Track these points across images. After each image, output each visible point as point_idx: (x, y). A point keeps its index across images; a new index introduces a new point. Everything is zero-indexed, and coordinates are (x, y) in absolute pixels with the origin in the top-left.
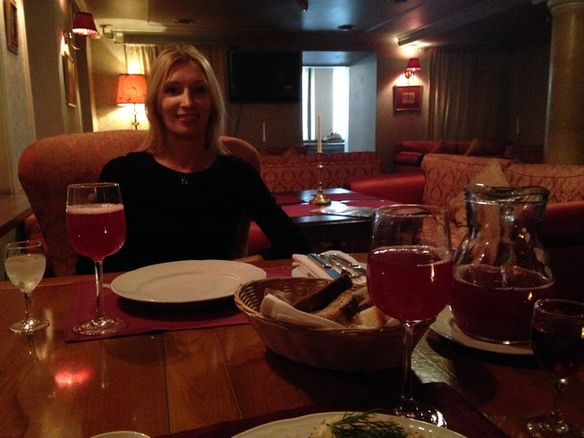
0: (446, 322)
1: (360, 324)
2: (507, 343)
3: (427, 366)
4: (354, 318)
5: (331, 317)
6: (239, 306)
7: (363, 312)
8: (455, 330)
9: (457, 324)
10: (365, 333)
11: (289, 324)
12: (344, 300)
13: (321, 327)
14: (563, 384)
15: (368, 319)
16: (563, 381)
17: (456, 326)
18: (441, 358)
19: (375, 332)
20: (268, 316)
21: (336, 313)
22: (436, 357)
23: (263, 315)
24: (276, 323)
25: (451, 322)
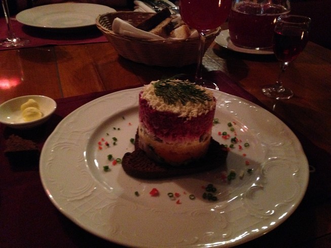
0: (225, 39)
1: (174, 37)
2: (258, 49)
3: (211, 63)
4: (171, 33)
5: (157, 33)
6: (99, 28)
7: (176, 30)
8: (229, 43)
9: (231, 40)
10: (177, 42)
11: (131, 37)
12: (165, 23)
13: (150, 39)
14: (286, 65)
15: (179, 34)
16: (286, 63)
17: (230, 41)
18: (220, 58)
19: (183, 41)
20: (117, 33)
21: (160, 31)
22: (217, 58)
23: (115, 32)
24: (123, 37)
25: (228, 39)
